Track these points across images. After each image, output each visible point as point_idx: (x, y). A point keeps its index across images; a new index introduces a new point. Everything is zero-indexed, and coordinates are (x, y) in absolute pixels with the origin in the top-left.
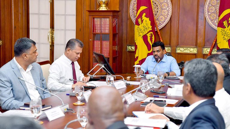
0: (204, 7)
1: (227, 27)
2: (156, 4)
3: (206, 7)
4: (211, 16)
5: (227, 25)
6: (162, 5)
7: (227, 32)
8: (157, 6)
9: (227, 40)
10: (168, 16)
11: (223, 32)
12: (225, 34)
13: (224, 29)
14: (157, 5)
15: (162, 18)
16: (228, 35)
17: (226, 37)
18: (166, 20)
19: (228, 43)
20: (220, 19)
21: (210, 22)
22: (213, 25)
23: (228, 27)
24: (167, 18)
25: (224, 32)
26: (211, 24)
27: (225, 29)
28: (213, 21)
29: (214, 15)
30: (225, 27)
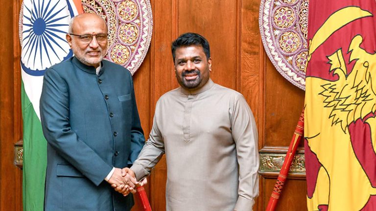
0: (258, 11)
1: (342, 76)
2: (99, 6)
3: (266, 12)
4: (281, 41)
5: (344, 68)
6: (120, 9)
7: (344, 95)
8: (104, 14)
9: (344, 124)
10: (140, 47)
11: (327, 93)
12: (334, 103)
13: (333, 83)
14: (103, 11)
15: (119, 54)
16: (349, 108)
17: (341, 115)
18: (134, 59)
19: (348, 136)
20: (313, 49)
21: (280, 64)
22: (290, 74)
23: (347, 76)
24: (137, 53)
25: (333, 95)
26: (285, 69)
27: (338, 85)
28: (290, 58)
29: (293, 38)
30: (334, 77)
